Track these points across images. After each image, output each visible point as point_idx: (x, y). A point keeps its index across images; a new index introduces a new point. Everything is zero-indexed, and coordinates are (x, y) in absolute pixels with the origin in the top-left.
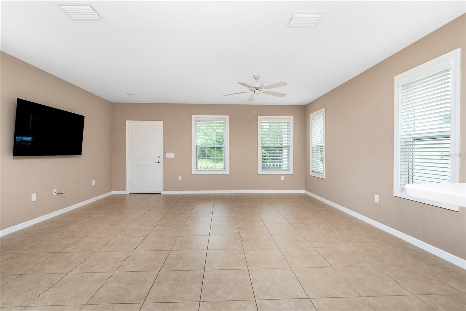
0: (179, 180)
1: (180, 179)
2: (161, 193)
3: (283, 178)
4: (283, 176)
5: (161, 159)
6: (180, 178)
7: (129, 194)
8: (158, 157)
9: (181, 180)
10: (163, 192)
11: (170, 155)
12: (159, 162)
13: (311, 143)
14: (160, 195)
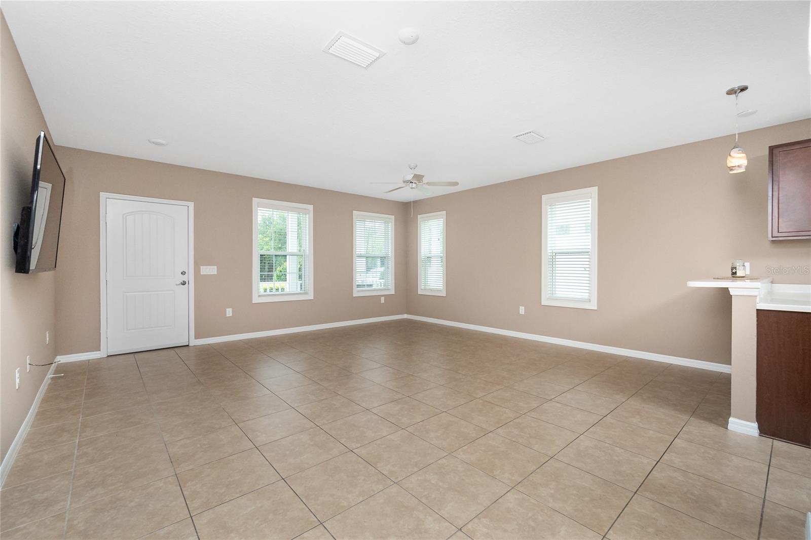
0: (227, 315)
1: (229, 314)
2: (188, 345)
3: (383, 301)
4: (383, 298)
5: (190, 277)
6: (229, 312)
7: (108, 356)
8: (182, 273)
9: (231, 315)
10: (194, 342)
11: (209, 270)
12: (184, 283)
13: (420, 252)
14: (187, 347)
